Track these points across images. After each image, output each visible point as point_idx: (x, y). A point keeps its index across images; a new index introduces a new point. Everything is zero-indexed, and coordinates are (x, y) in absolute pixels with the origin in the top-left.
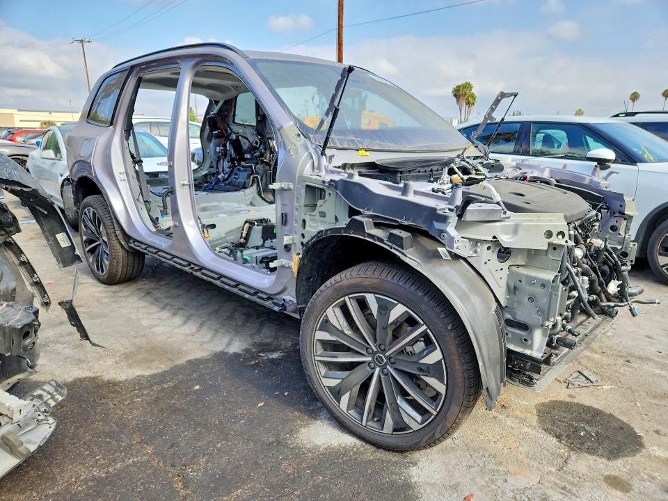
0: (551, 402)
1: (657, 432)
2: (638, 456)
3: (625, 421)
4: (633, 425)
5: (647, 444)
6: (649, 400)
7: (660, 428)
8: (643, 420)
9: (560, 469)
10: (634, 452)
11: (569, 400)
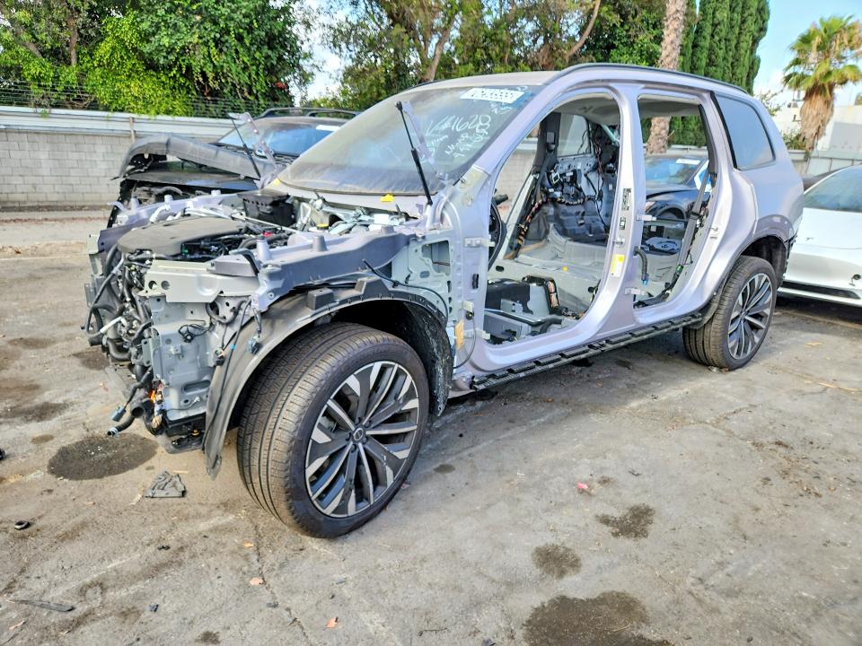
0: (155, 453)
1: (50, 491)
2: (47, 463)
3: (84, 481)
4: (74, 482)
5: (49, 476)
6: (87, 515)
7: (52, 496)
8: (71, 493)
9: (84, 424)
10: (51, 464)
11: (148, 464)
